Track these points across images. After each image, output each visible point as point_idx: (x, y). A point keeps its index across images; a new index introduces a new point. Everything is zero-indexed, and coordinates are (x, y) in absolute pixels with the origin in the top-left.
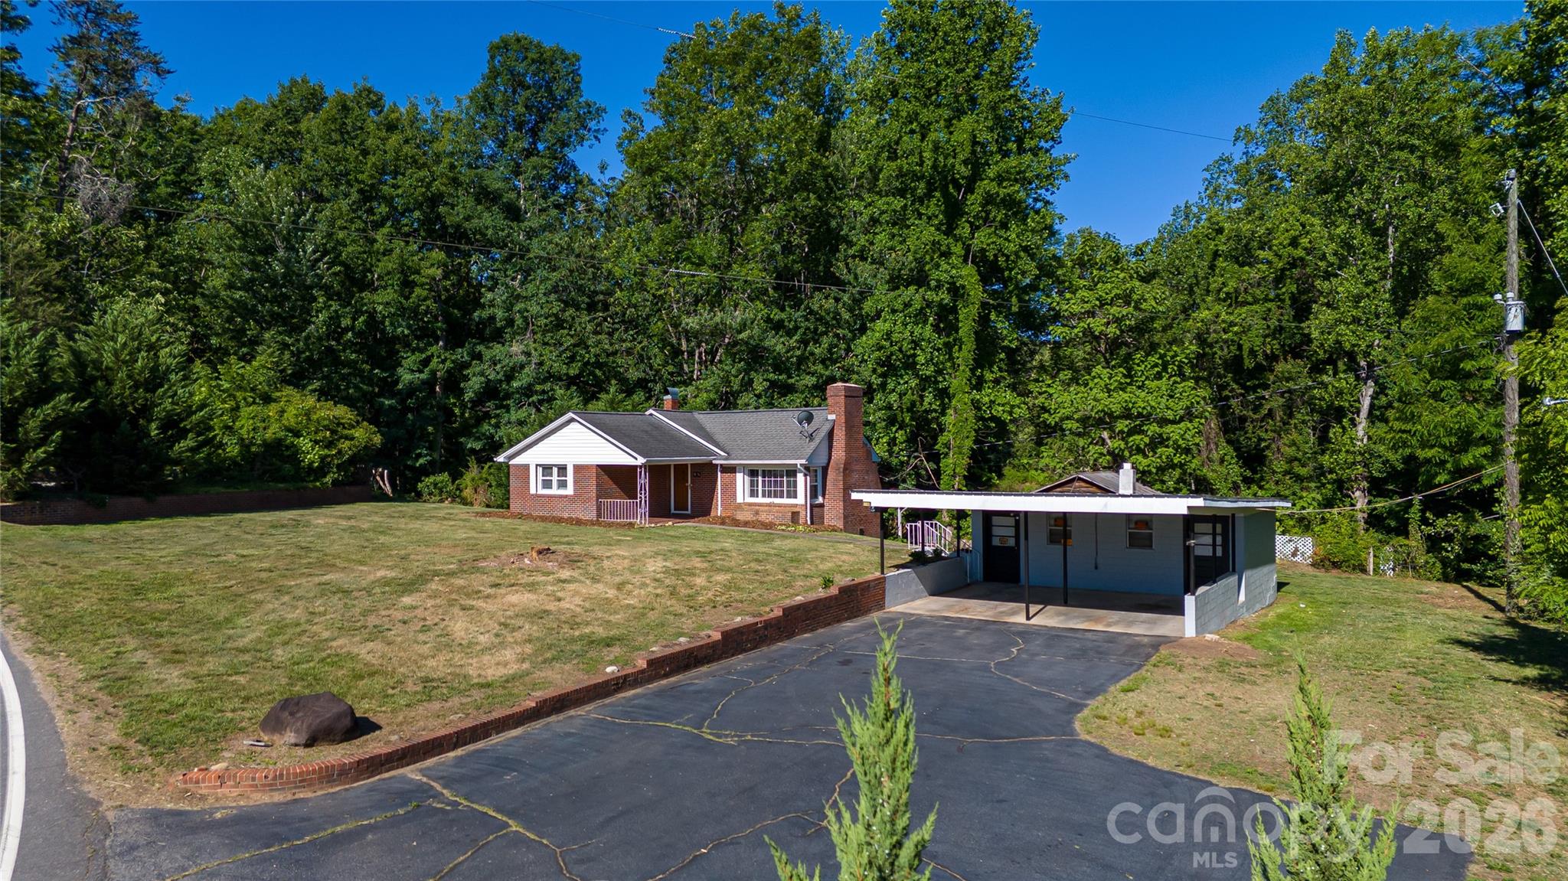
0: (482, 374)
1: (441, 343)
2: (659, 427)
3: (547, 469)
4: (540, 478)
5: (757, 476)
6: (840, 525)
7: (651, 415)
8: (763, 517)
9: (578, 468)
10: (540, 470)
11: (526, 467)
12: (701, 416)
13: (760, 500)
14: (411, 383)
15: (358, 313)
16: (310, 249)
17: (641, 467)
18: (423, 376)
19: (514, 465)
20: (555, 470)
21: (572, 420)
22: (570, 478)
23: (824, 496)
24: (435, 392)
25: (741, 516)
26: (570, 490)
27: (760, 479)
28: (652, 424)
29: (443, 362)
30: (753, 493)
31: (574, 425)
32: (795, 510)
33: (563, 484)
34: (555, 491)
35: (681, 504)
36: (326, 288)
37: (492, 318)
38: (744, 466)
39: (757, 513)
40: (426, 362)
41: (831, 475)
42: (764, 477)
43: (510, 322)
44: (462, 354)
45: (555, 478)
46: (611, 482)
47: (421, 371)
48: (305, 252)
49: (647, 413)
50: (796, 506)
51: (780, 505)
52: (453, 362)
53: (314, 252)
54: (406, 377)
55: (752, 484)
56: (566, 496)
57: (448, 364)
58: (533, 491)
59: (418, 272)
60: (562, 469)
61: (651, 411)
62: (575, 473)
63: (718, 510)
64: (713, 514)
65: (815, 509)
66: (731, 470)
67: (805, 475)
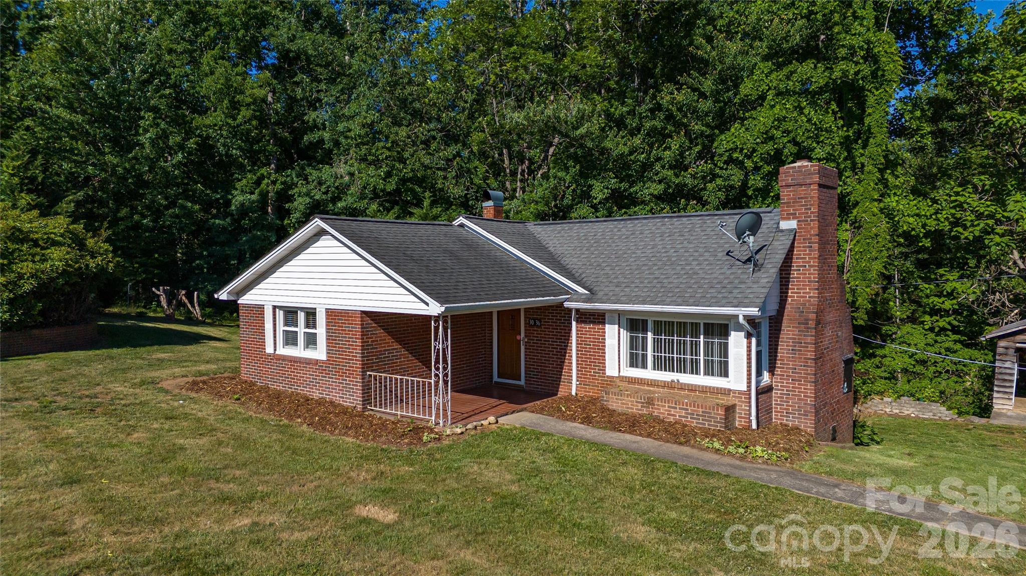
0: (308, 194)
1: (273, 166)
2: (473, 245)
3: (290, 314)
4: (281, 328)
5: (645, 331)
6: (807, 425)
7: (462, 226)
8: (662, 410)
9: (333, 315)
10: (280, 315)
11: (260, 309)
12: (539, 229)
13: (649, 374)
14: (242, 205)
15: (189, 133)
16: (138, 69)
17: (437, 318)
18: (254, 197)
19: (245, 306)
20: (301, 316)
21: (321, 233)
22: (321, 331)
23: (772, 371)
24: (267, 212)
25: (615, 404)
26: (320, 353)
27: (650, 335)
28: (461, 240)
29: (274, 183)
30: (636, 360)
31: (325, 242)
32: (729, 401)
33: (311, 341)
34: (299, 352)
35: (509, 369)
36: (155, 110)
37: (321, 141)
38: (620, 313)
39: (650, 402)
40: (258, 183)
41: (788, 332)
42: (656, 332)
43: (337, 144)
44: (291, 174)
45: (301, 329)
46: (389, 339)
47: (252, 193)
48: (133, 72)
49: (456, 223)
50: (727, 392)
51: (692, 388)
52: (282, 183)
53: (144, 72)
54: (239, 198)
55: (633, 344)
56: (317, 362)
57: (279, 186)
58: (269, 349)
59: (242, 93)
60: (311, 314)
61: (461, 220)
62: (328, 324)
63: (572, 383)
64: (562, 392)
65: (763, 397)
66: (598, 318)
67: (749, 336)
